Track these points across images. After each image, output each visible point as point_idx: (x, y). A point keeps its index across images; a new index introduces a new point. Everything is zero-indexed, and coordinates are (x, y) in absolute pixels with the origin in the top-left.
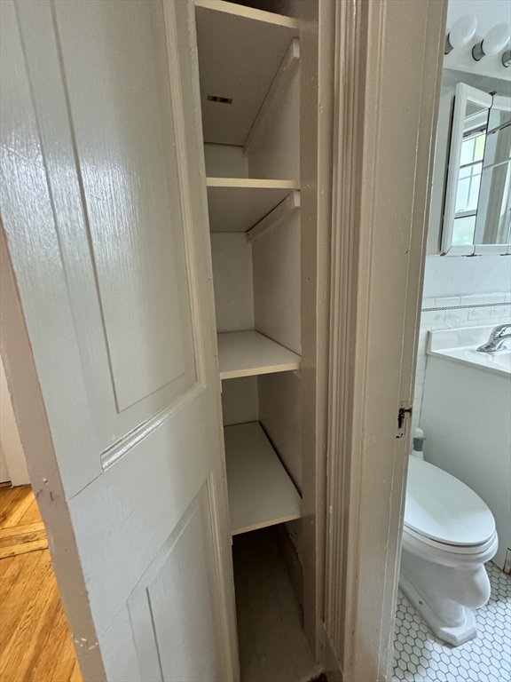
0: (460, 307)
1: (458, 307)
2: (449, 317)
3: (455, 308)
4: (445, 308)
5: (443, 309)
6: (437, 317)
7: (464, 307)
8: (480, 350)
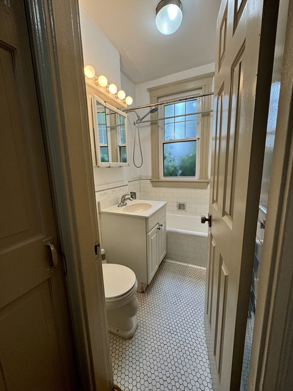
1: (108, 189)
4: (103, 190)
8: (118, 206)
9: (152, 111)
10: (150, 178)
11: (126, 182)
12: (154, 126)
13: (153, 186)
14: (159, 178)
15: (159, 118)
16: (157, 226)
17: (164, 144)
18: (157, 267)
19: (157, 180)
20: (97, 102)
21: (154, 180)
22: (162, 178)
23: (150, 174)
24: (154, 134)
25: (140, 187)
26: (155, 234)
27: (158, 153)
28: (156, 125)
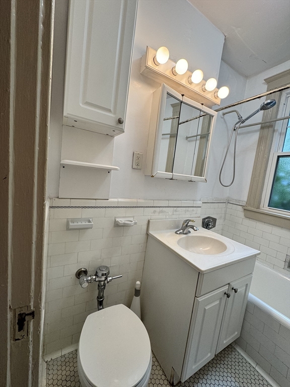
0: (169, 207)
1: (167, 207)
2: (162, 212)
3: (165, 207)
4: (160, 207)
5: (158, 207)
6: (155, 212)
7: (171, 207)
8: (176, 233)
9: (264, 108)
10: (244, 204)
11: (199, 203)
12: (266, 131)
13: (246, 217)
14: (258, 208)
15: (279, 117)
16: (225, 288)
17: (279, 157)
18: (209, 356)
19: (255, 210)
20: (168, 94)
21: (249, 208)
22: (265, 207)
23: (245, 199)
24: (264, 143)
25: (225, 214)
26: (218, 302)
27: (265, 171)
28: (271, 129)
